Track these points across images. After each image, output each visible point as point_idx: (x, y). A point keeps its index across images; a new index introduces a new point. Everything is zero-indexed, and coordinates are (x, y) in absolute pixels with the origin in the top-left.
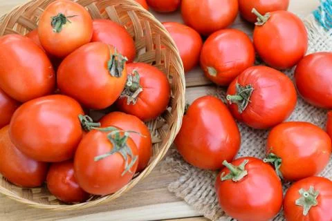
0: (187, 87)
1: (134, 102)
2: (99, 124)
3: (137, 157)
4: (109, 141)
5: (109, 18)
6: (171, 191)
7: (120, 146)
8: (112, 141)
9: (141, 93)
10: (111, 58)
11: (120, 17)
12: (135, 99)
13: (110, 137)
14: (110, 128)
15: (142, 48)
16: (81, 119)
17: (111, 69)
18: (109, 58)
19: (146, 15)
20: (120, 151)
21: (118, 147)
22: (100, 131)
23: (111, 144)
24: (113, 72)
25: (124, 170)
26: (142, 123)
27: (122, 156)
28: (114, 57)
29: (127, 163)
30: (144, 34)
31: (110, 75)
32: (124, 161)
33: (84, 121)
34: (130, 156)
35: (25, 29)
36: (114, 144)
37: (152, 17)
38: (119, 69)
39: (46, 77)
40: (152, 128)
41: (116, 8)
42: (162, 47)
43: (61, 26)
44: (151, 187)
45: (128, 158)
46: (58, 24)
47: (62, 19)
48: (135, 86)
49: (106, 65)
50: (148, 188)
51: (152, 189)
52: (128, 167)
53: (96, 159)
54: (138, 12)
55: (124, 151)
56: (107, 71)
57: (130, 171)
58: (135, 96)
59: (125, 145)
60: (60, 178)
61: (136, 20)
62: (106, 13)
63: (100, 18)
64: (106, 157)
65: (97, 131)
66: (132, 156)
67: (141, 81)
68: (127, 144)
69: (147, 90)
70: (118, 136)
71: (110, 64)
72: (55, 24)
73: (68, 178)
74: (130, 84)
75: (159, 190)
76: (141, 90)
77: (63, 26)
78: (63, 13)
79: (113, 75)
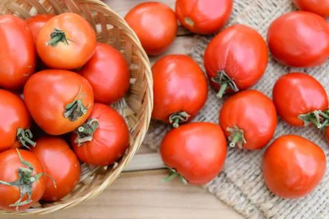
1: (79, 145)
9: (89, 141)
10: (74, 102)
12: (82, 143)
16: (19, 133)
17: (68, 110)
24: (67, 114)
28: (76, 102)
29: (19, 201)
31: (64, 115)
33: (20, 135)
35: (51, 7)
43: (57, 41)
49: (65, 105)
71: (69, 106)
74: (81, 130)
76: (90, 139)
79: (66, 117)
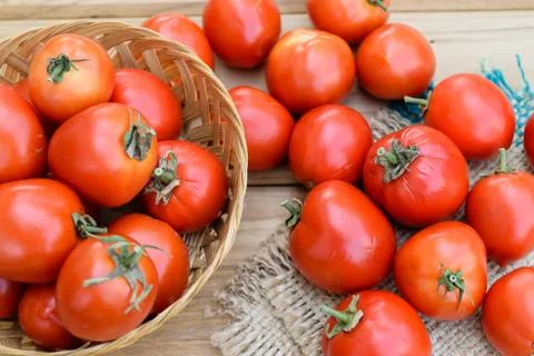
0: (248, 186)
1: (166, 201)
2: (105, 230)
3: (151, 287)
4: (110, 258)
5: (147, 68)
6: (215, 345)
7: (128, 267)
8: (115, 258)
9: (176, 188)
10: (131, 129)
11: (164, 68)
12: (168, 196)
13: (113, 252)
14: (115, 237)
15: (194, 118)
16: (76, 220)
17: (128, 146)
18: (128, 129)
19: (200, 68)
20: (126, 275)
21: (124, 269)
22: (100, 241)
23: (114, 263)
24: (131, 151)
25: (129, 305)
26: (176, 234)
27: (129, 284)
28: (135, 128)
29: (134, 295)
30: (199, 98)
31: (126, 154)
32: (131, 291)
33: (80, 223)
34: (141, 284)
35: (19, 75)
36: (117, 262)
37: (209, 72)
38: (141, 147)
39: (31, 150)
40: (196, 243)
41: (158, 53)
42: (222, 120)
44: (187, 337)
45: (137, 287)
46: (57, 70)
47: (64, 64)
48: (170, 176)
49: (121, 140)
50: (183, 337)
51: (188, 340)
52: (136, 300)
53: (87, 283)
54: (190, 62)
55: (133, 276)
56: (122, 149)
57: (137, 307)
58: (166, 191)
59: (136, 266)
60: (37, 309)
61: (187, 75)
62: (144, 61)
63: (134, 66)
64: (103, 283)
65: (96, 240)
66: (145, 283)
67: (180, 169)
68: (140, 266)
69: (188, 184)
70: (126, 251)
71: (127, 138)
72: (52, 70)
73: (48, 310)
74: (159, 172)
75: (199, 342)
76: (177, 183)
77: (66, 74)
78: (67, 54)
79: (131, 156)
